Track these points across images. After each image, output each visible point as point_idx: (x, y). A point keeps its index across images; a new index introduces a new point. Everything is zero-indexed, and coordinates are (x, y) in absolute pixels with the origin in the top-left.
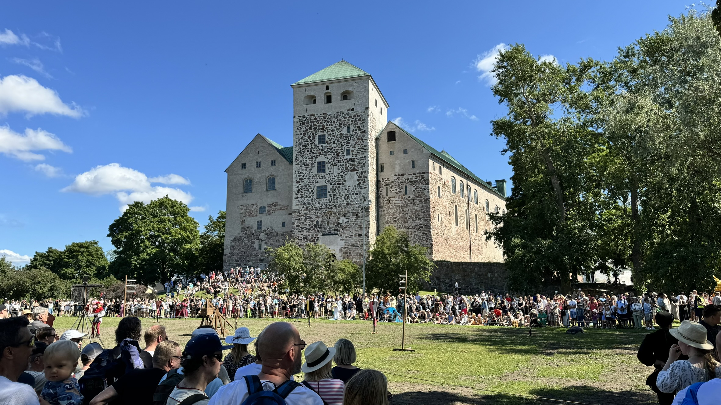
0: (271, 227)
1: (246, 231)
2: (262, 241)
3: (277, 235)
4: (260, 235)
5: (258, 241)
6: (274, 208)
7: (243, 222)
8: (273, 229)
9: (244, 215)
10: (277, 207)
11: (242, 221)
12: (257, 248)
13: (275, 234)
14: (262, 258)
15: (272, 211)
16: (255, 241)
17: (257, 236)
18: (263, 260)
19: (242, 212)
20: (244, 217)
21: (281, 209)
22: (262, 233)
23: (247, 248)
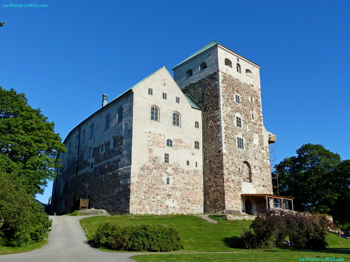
0: (178, 163)
1: (155, 161)
2: (170, 175)
3: (183, 172)
4: (167, 169)
5: (167, 174)
6: (180, 144)
7: (150, 151)
8: (179, 165)
9: (151, 143)
10: (182, 144)
11: (150, 149)
12: (166, 181)
13: (181, 171)
14: (170, 193)
15: (178, 147)
16: (164, 173)
17: (165, 168)
18: (170, 195)
19: (150, 139)
20: (151, 145)
21: (185, 147)
22: (170, 166)
23: (156, 180)
